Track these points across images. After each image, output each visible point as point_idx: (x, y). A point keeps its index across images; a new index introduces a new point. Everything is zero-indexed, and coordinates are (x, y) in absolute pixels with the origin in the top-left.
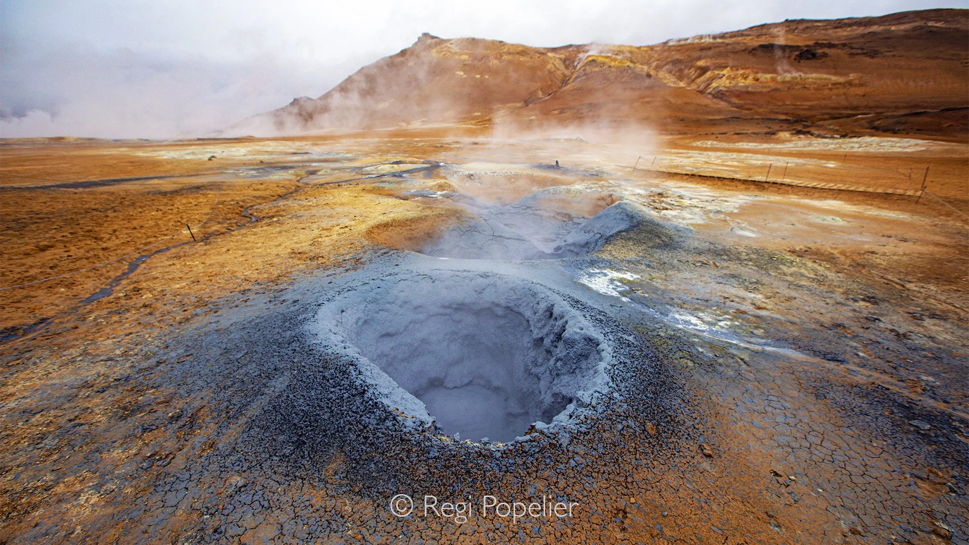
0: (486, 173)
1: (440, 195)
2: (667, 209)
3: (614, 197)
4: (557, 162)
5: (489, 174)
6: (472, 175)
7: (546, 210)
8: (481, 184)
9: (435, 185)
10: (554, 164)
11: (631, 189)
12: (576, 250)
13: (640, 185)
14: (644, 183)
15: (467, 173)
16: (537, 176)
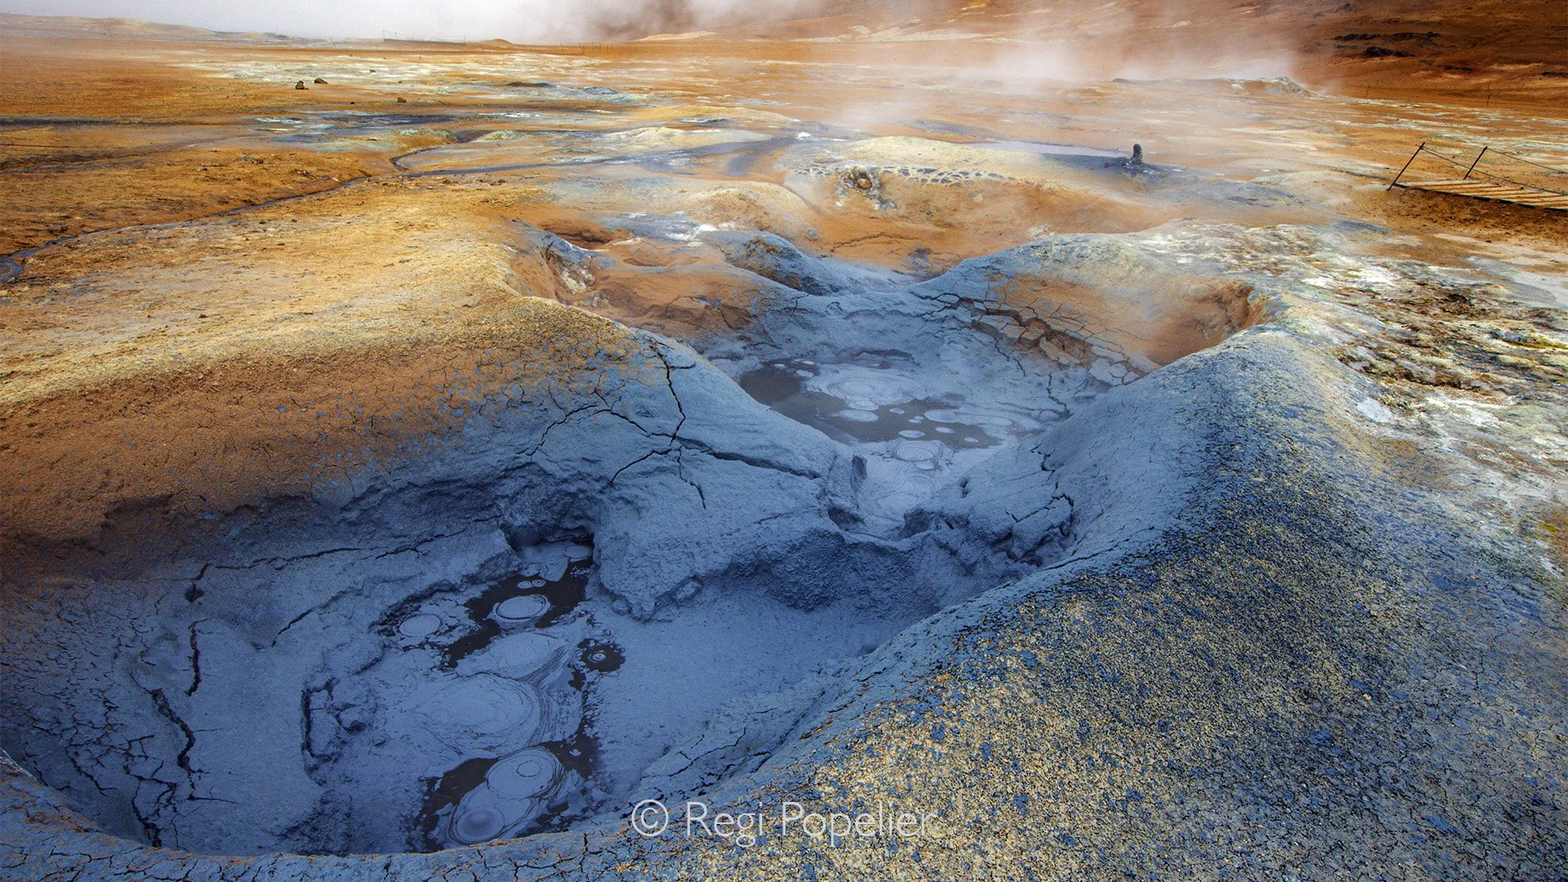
0: (906, 172)
1: (706, 238)
2: (1454, 383)
3: (1253, 301)
4: (1137, 149)
5: (913, 173)
6: (863, 175)
7: (1017, 317)
8: (883, 202)
9: (707, 202)
10: (1128, 153)
11: (1350, 262)
12: (968, 552)
13: (1393, 250)
14: (1414, 241)
15: (849, 167)
16: (1052, 192)
